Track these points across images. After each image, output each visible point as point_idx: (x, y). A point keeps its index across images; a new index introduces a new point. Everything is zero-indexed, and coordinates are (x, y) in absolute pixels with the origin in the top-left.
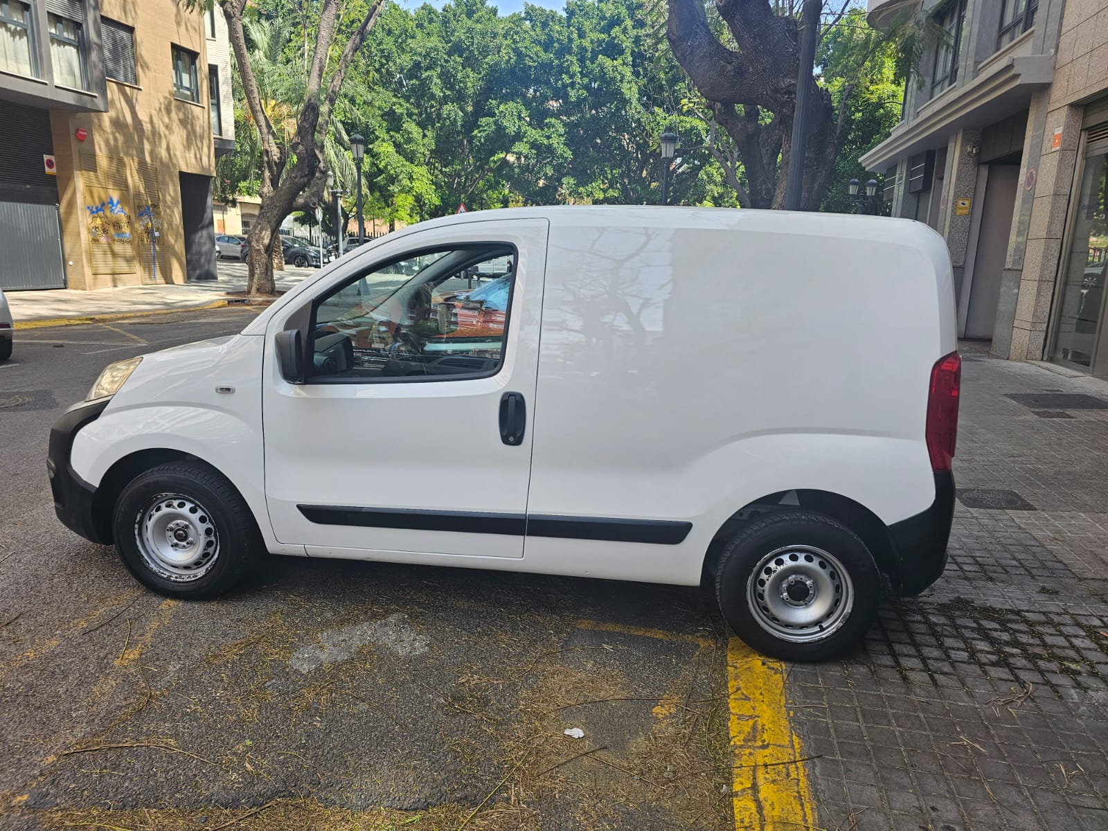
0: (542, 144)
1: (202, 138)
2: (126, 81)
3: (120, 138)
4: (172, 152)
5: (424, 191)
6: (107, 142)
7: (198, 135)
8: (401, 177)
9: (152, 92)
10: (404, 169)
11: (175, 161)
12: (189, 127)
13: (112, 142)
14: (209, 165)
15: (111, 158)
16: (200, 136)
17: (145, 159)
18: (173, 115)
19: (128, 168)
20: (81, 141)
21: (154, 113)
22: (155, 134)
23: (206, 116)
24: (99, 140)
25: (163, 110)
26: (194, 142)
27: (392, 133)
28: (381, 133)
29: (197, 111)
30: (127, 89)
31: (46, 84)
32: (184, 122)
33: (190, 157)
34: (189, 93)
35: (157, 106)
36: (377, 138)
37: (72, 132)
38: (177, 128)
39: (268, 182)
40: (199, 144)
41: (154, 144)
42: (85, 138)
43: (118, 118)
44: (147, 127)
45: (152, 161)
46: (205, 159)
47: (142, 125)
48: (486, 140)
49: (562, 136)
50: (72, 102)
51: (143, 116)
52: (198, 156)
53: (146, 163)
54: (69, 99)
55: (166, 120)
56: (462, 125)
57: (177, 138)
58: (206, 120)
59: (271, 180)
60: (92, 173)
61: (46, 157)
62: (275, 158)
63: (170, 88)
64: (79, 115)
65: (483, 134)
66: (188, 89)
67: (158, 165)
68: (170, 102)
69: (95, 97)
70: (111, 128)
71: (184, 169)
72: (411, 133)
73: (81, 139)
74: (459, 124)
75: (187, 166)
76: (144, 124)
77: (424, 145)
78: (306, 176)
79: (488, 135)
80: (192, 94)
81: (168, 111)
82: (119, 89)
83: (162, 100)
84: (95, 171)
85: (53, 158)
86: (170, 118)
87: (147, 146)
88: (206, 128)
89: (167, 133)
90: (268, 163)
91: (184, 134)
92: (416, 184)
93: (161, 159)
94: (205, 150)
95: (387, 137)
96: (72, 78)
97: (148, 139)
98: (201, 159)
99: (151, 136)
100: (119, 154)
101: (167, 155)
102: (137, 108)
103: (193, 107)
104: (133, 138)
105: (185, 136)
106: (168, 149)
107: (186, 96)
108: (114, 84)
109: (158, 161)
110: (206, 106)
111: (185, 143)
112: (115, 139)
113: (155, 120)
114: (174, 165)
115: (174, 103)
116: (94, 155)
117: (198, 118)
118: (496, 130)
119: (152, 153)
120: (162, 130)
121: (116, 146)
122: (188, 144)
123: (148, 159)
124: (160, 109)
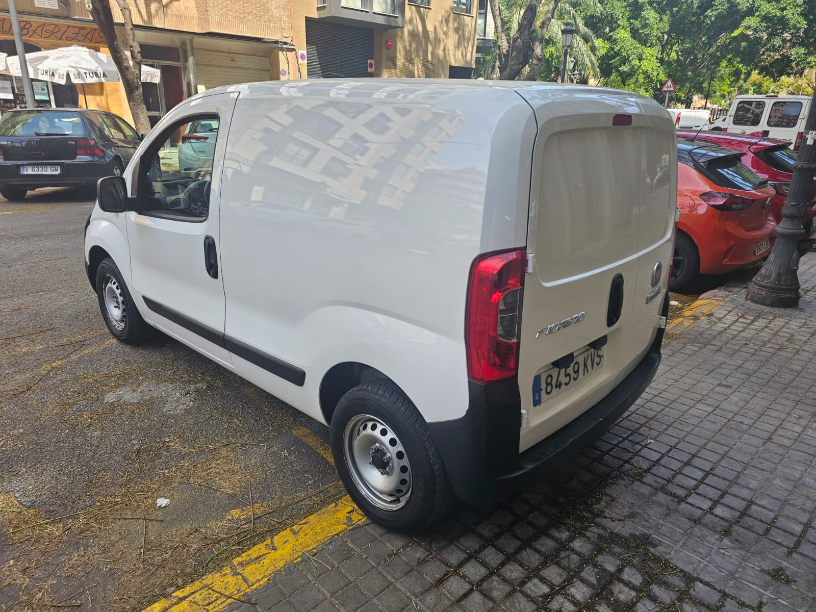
0: (774, 16)
1: (469, 39)
2: (422, 4)
3: (414, 45)
4: (447, 52)
5: (650, 69)
6: (405, 47)
7: (466, 38)
8: (631, 58)
9: (438, 9)
10: (635, 51)
11: (447, 58)
12: (461, 32)
13: (408, 48)
14: (471, 59)
15: (406, 59)
16: (468, 39)
17: (427, 58)
18: (451, 24)
19: (416, 65)
20: (388, 49)
21: (438, 24)
22: (437, 40)
23: (474, 23)
24: (399, 46)
25: (444, 22)
26: (463, 43)
27: (632, 21)
28: (623, 22)
29: (467, 20)
30: (422, 9)
31: (368, 12)
32: (457, 30)
33: (458, 55)
34: (465, 7)
35: (440, 19)
36: (619, 26)
37: (384, 43)
38: (452, 34)
39: (497, 69)
40: (466, 45)
41: (435, 47)
42: (391, 47)
43: (413, 30)
44: (431, 35)
45: (432, 59)
46: (469, 55)
47: (429, 34)
48: (716, 18)
49: (800, 6)
50: (383, 23)
51: (430, 28)
52: (464, 54)
53: (428, 61)
54: (381, 20)
55: (445, 29)
56: (698, 7)
57: (451, 41)
58: (473, 26)
59: (500, 68)
60: (393, 71)
61: (369, 61)
62: (504, 51)
63: (451, 5)
64: (389, 31)
65: (715, 13)
66: (464, 4)
67: (435, 62)
68: (449, 16)
69: (397, 17)
70: (408, 38)
71: (453, 64)
72: (648, 19)
73: (388, 48)
74: (695, 6)
75: (455, 61)
76: (430, 33)
77: (658, 29)
78: (521, 63)
79: (719, 13)
80: (467, 7)
81: (447, 21)
82: (416, 10)
83: (443, 13)
84: (395, 69)
85: (372, 61)
86: (447, 27)
87: (430, 49)
88: (473, 32)
89: (444, 37)
90: (499, 55)
91: (457, 37)
92: (644, 63)
93: (439, 56)
94: (470, 48)
95: (626, 24)
96: (385, 6)
97: (431, 44)
98: (466, 55)
99: (433, 41)
100: (411, 55)
101: (443, 55)
102: (427, 22)
103: (465, 17)
104: (421, 44)
105: (457, 40)
106: (444, 50)
107: (462, 10)
108: (413, 7)
109: (436, 59)
110: (474, 16)
111: (456, 45)
112: (410, 45)
113: (438, 29)
114: (447, 61)
115: (452, 15)
116: (395, 58)
117: (468, 25)
118: (729, 7)
119: (432, 53)
120: (442, 36)
121: (410, 51)
122: (458, 46)
123: (430, 58)
124: (442, 21)
